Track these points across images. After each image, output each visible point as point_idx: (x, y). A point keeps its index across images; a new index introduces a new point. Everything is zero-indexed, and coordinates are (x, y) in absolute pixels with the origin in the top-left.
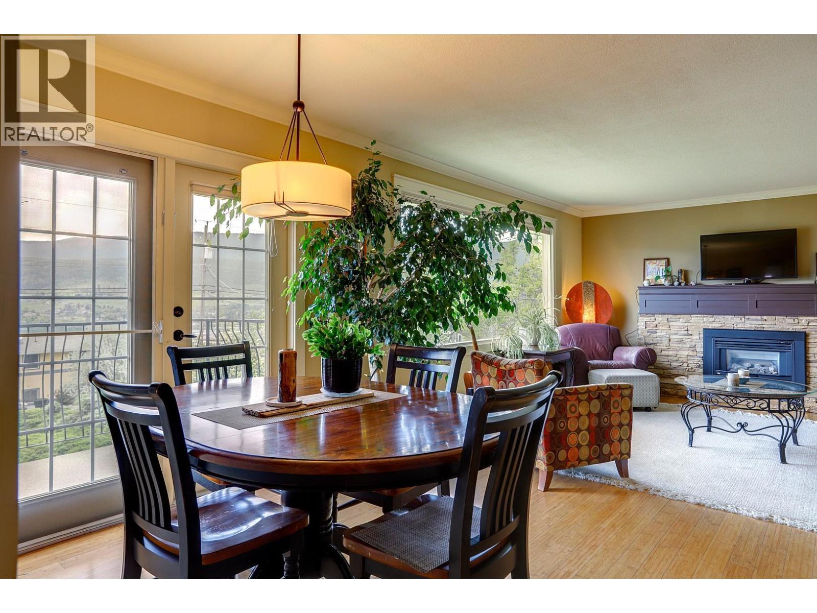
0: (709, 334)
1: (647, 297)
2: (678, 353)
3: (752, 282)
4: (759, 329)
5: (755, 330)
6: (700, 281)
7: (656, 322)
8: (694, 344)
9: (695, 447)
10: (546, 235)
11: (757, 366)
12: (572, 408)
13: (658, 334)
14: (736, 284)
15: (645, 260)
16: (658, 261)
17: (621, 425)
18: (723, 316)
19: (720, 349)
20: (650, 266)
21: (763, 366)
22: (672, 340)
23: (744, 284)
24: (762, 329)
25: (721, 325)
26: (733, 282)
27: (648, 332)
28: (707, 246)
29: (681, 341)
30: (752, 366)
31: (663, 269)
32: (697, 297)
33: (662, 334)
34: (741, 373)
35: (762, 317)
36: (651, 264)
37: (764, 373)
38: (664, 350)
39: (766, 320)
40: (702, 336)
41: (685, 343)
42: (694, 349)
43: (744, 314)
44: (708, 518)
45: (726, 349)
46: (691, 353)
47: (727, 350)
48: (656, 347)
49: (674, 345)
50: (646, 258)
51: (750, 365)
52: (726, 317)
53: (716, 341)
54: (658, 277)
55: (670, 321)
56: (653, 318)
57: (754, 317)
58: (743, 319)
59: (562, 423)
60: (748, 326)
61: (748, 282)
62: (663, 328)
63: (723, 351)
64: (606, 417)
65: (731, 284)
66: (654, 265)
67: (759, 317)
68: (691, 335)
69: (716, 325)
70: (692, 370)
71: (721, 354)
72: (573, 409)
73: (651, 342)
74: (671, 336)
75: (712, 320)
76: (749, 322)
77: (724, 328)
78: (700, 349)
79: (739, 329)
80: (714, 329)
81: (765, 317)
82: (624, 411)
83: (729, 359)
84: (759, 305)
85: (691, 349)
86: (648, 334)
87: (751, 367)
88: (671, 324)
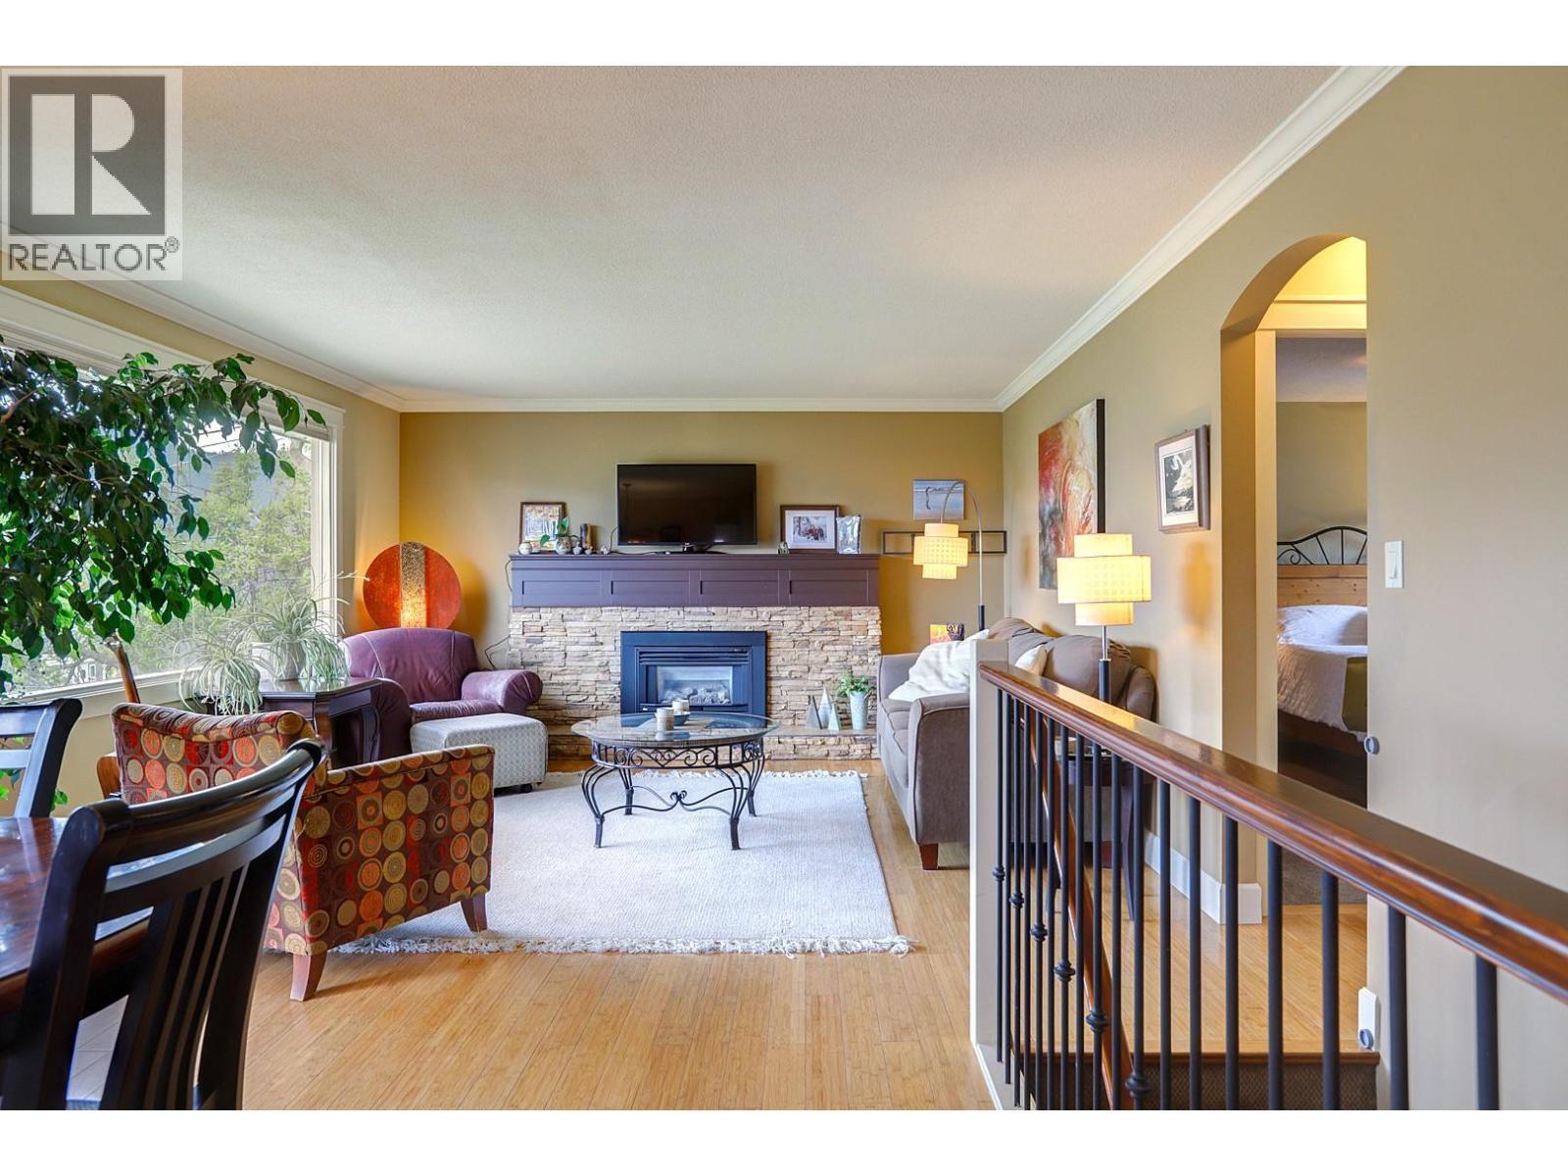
0: (631, 640)
1: (527, 575)
2: (579, 677)
3: (694, 549)
4: (704, 629)
5: (698, 631)
6: (616, 546)
7: (542, 622)
8: (605, 659)
9: (606, 847)
10: (321, 441)
11: (701, 692)
12: (368, 809)
13: (546, 644)
14: (672, 553)
15: (523, 504)
16: (546, 507)
17: (471, 829)
18: (652, 609)
19: (647, 666)
20: (533, 516)
21: (709, 691)
22: (569, 654)
23: (683, 552)
24: (709, 630)
25: (648, 624)
26: (668, 549)
27: (528, 641)
28: (629, 485)
29: (585, 656)
30: (695, 693)
31: (554, 523)
32: (611, 576)
33: (553, 644)
34: (677, 707)
35: (710, 609)
36: (534, 512)
37: (710, 703)
38: (556, 674)
39: (714, 614)
40: (619, 644)
41: (591, 659)
42: (606, 668)
43: (683, 605)
44: (623, 973)
45: (656, 666)
46: (601, 677)
47: (659, 668)
48: (541, 669)
49: (574, 663)
50: (524, 501)
51: (692, 692)
52: (657, 609)
53: (641, 653)
54: (546, 538)
55: (567, 620)
56: (536, 615)
57: (697, 609)
58: (682, 612)
59: (346, 844)
60: (690, 624)
61: (690, 551)
62: (555, 633)
63: (651, 669)
64: (442, 817)
65: (664, 553)
66: (540, 515)
67: (705, 609)
68: (602, 644)
69: (642, 625)
70: (604, 707)
71: (648, 674)
72: (371, 810)
73: (534, 660)
74: (568, 648)
75: (634, 615)
76: (691, 618)
77: (653, 629)
78: (616, 668)
79: (675, 630)
80: (638, 632)
81: (713, 609)
82: (476, 800)
83: (660, 683)
84: (704, 591)
85: (601, 669)
86: (528, 645)
87: (693, 694)
88: (569, 624)
